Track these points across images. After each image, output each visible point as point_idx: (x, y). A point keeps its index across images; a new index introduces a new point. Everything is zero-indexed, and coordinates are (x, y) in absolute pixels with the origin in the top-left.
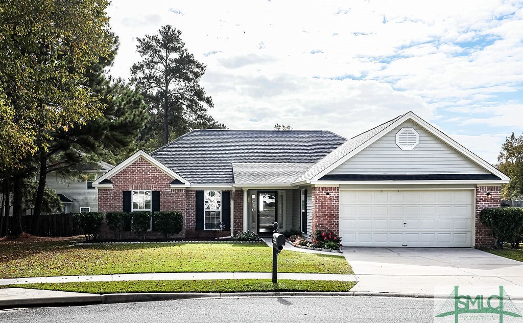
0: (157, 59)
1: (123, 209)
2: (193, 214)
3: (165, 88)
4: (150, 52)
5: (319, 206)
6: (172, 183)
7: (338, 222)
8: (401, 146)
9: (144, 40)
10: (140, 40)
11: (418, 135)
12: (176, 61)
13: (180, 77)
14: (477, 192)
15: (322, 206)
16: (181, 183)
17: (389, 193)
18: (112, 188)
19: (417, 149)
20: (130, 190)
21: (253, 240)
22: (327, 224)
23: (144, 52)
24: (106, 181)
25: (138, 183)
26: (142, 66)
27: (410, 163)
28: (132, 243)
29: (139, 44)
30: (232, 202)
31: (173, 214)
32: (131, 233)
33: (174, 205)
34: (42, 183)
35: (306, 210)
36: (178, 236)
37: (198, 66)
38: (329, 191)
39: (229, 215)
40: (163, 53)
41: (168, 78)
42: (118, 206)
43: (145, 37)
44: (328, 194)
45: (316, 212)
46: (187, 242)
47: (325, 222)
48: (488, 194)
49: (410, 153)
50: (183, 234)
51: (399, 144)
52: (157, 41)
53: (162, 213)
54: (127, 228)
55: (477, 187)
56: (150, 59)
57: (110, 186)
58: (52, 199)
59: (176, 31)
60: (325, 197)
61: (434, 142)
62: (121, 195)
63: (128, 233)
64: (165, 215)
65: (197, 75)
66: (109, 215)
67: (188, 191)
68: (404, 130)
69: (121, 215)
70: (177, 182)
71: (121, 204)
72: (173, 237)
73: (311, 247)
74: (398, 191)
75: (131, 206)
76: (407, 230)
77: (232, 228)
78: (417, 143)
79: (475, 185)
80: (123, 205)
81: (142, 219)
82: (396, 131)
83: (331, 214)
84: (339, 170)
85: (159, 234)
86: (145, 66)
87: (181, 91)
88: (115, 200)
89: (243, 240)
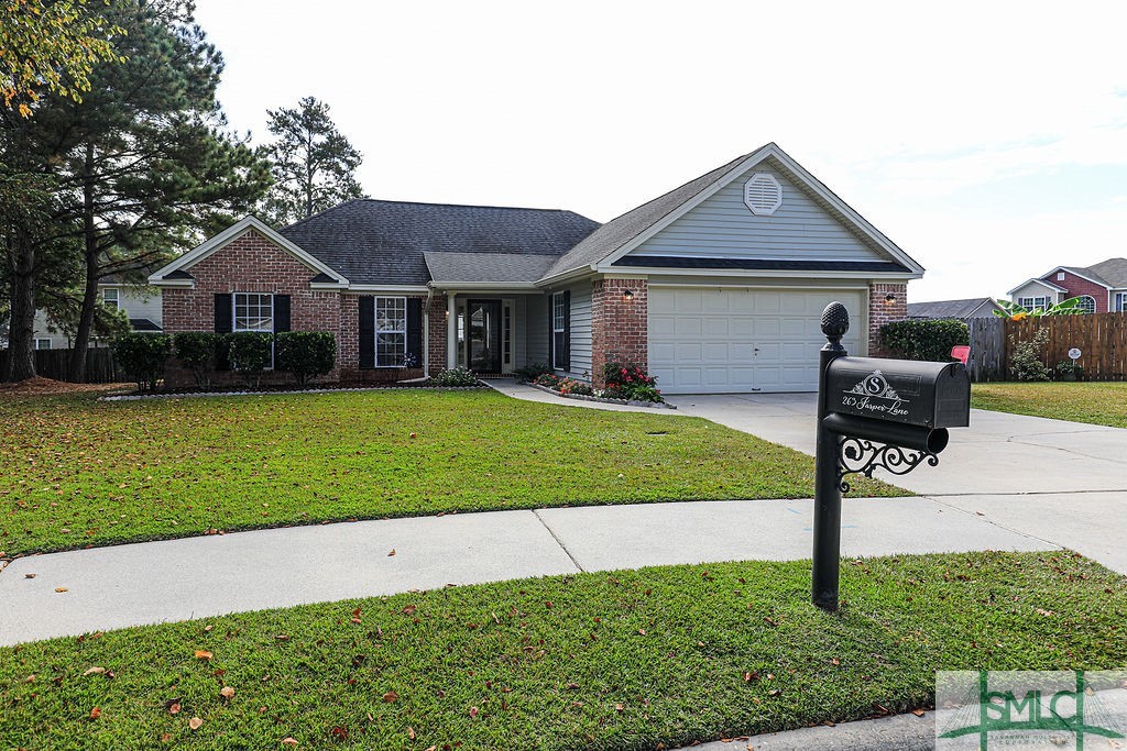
0: (296, 142)
1: (216, 329)
2: (354, 338)
3: (307, 181)
4: (286, 131)
5: (611, 316)
6: (314, 280)
7: (646, 347)
8: (752, 207)
9: (277, 114)
10: (271, 114)
11: (780, 188)
12: (322, 145)
13: (328, 168)
14: (871, 294)
15: (617, 316)
16: (331, 280)
17: (731, 295)
18: (193, 288)
19: (779, 214)
20: (230, 291)
21: (471, 385)
22: (627, 353)
23: (276, 130)
24: (178, 274)
25: (246, 280)
26: (275, 149)
27: (766, 239)
28: (230, 393)
29: (271, 119)
30: (426, 317)
31: (316, 335)
32: (231, 375)
33: (319, 323)
34: (91, 293)
35: (567, 328)
36: (327, 379)
37: (353, 154)
38: (629, 288)
39: (420, 340)
40: (305, 133)
41: (312, 167)
42: (205, 324)
43: (278, 110)
44: (627, 293)
45: (606, 329)
46: (343, 389)
47: (623, 348)
48: (889, 298)
49: (766, 220)
50: (335, 375)
51: (750, 204)
52: (296, 116)
53: (293, 336)
54: (223, 365)
55: (871, 286)
56: (286, 141)
57: (188, 282)
58: (115, 321)
59: (322, 106)
60: (622, 299)
61: (806, 202)
62: (211, 301)
63: (227, 375)
64: (300, 338)
65: (352, 165)
66: (181, 339)
67: (344, 294)
68: (758, 176)
69: (206, 338)
70: (323, 278)
71: (212, 319)
72: (317, 381)
73: (603, 396)
74: (747, 290)
75: (231, 322)
76: (761, 361)
77: (426, 364)
78: (780, 202)
79: (869, 282)
80: (216, 322)
81: (250, 346)
82: (745, 179)
83: (632, 331)
84: (647, 248)
85: (289, 377)
86: (278, 150)
87: (330, 186)
88: (198, 310)
89: (453, 384)
